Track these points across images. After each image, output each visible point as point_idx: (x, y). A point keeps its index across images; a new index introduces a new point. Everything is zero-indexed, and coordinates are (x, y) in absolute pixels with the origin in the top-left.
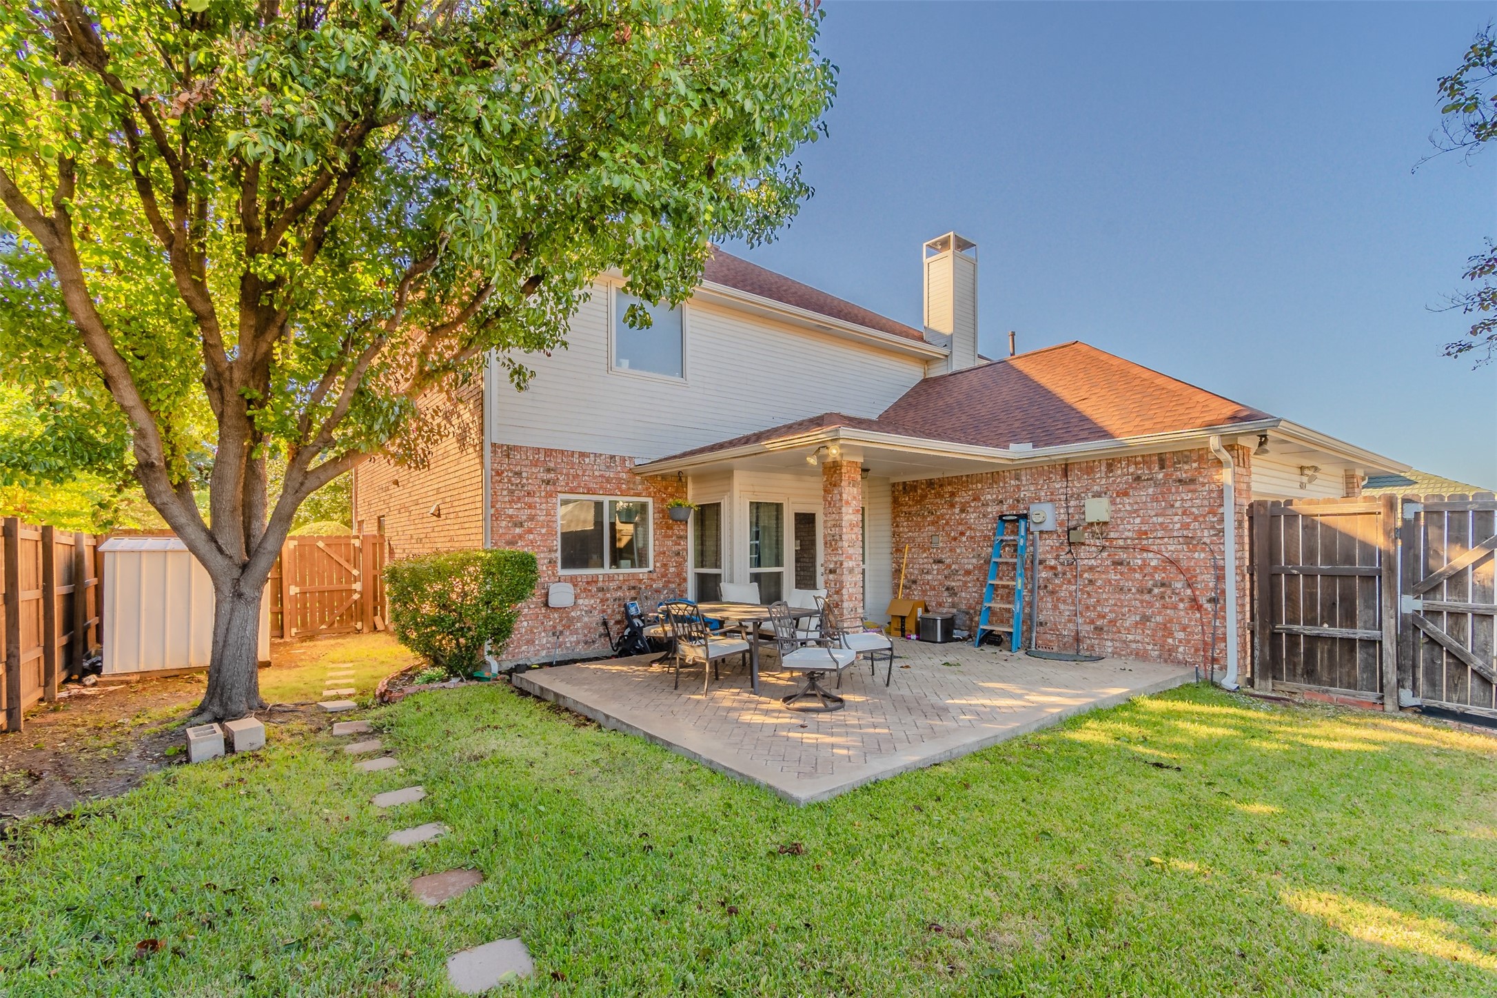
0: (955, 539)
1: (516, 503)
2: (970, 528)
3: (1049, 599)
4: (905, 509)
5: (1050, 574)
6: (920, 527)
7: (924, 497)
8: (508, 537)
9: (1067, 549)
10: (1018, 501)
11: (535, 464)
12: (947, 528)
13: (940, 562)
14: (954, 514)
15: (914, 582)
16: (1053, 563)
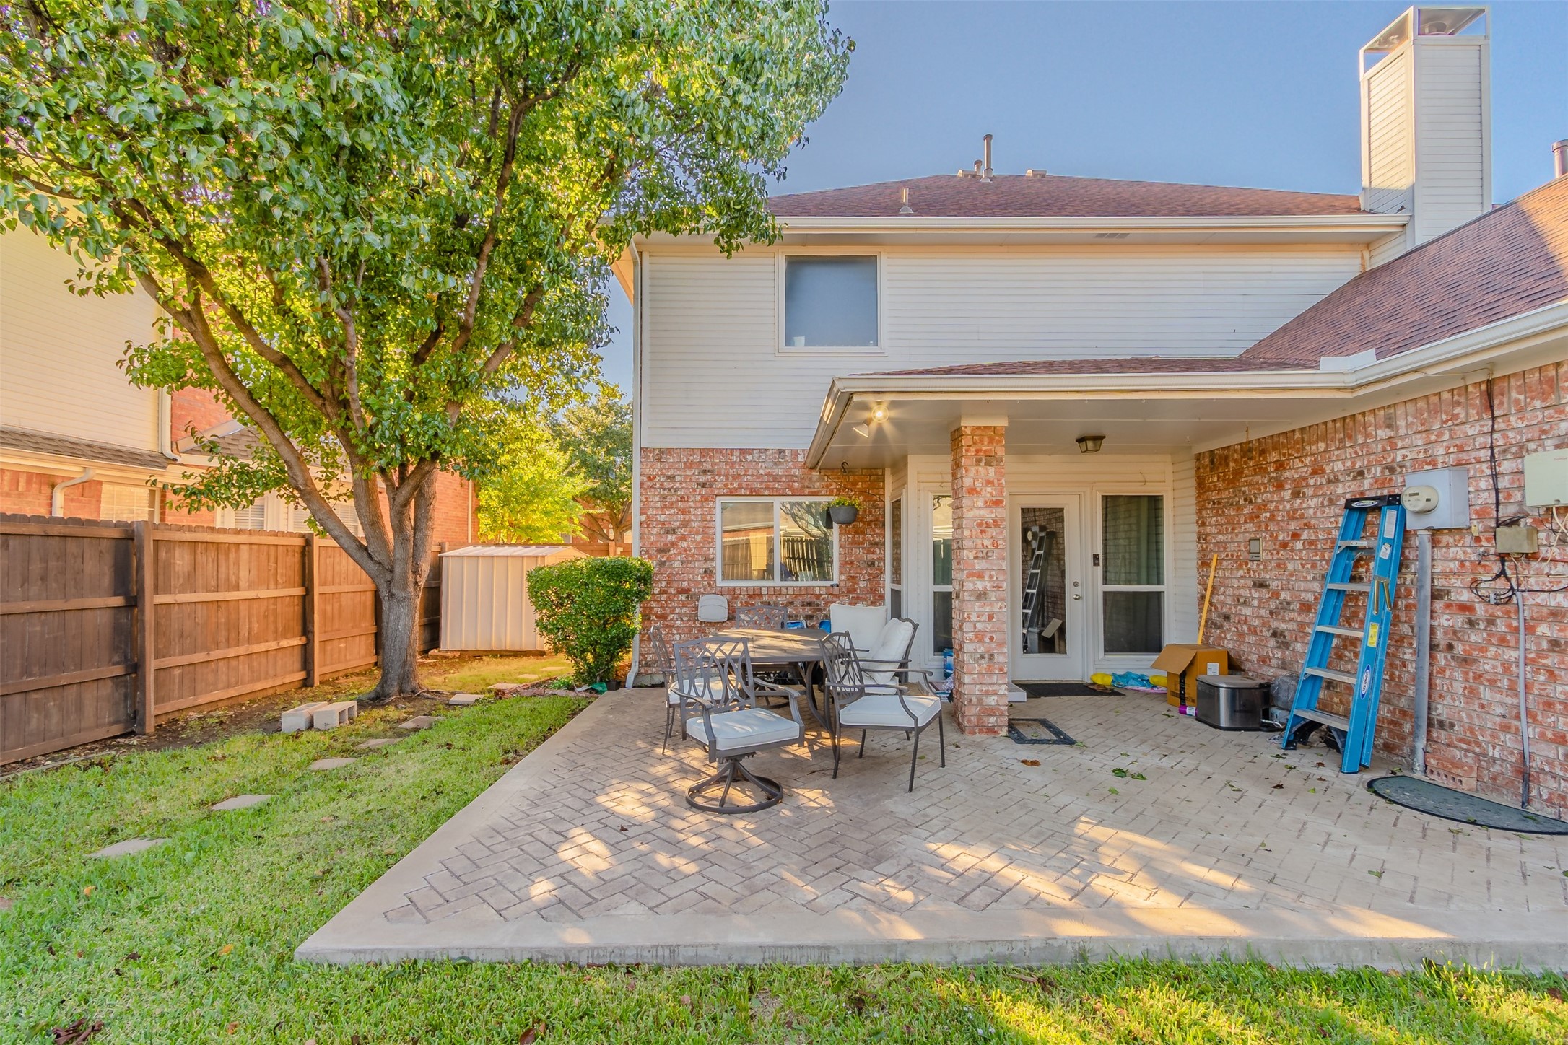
0: (1284, 545)
1: (668, 509)
2: (1308, 526)
3: (1458, 674)
4: (1213, 496)
5: (1459, 621)
6: (1233, 524)
7: (1238, 473)
8: (660, 545)
9: (1496, 568)
10: (1392, 470)
11: (689, 466)
12: (1272, 527)
13: (1261, 585)
14: (1282, 501)
15: (1227, 618)
16: (1465, 597)
